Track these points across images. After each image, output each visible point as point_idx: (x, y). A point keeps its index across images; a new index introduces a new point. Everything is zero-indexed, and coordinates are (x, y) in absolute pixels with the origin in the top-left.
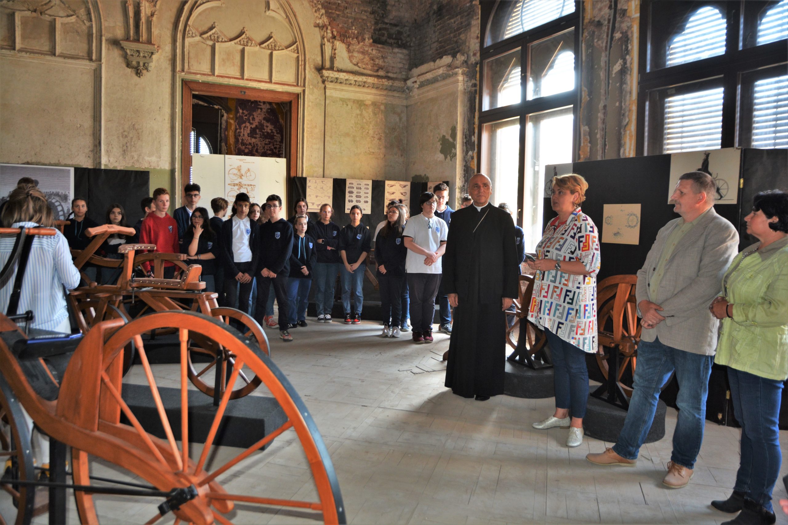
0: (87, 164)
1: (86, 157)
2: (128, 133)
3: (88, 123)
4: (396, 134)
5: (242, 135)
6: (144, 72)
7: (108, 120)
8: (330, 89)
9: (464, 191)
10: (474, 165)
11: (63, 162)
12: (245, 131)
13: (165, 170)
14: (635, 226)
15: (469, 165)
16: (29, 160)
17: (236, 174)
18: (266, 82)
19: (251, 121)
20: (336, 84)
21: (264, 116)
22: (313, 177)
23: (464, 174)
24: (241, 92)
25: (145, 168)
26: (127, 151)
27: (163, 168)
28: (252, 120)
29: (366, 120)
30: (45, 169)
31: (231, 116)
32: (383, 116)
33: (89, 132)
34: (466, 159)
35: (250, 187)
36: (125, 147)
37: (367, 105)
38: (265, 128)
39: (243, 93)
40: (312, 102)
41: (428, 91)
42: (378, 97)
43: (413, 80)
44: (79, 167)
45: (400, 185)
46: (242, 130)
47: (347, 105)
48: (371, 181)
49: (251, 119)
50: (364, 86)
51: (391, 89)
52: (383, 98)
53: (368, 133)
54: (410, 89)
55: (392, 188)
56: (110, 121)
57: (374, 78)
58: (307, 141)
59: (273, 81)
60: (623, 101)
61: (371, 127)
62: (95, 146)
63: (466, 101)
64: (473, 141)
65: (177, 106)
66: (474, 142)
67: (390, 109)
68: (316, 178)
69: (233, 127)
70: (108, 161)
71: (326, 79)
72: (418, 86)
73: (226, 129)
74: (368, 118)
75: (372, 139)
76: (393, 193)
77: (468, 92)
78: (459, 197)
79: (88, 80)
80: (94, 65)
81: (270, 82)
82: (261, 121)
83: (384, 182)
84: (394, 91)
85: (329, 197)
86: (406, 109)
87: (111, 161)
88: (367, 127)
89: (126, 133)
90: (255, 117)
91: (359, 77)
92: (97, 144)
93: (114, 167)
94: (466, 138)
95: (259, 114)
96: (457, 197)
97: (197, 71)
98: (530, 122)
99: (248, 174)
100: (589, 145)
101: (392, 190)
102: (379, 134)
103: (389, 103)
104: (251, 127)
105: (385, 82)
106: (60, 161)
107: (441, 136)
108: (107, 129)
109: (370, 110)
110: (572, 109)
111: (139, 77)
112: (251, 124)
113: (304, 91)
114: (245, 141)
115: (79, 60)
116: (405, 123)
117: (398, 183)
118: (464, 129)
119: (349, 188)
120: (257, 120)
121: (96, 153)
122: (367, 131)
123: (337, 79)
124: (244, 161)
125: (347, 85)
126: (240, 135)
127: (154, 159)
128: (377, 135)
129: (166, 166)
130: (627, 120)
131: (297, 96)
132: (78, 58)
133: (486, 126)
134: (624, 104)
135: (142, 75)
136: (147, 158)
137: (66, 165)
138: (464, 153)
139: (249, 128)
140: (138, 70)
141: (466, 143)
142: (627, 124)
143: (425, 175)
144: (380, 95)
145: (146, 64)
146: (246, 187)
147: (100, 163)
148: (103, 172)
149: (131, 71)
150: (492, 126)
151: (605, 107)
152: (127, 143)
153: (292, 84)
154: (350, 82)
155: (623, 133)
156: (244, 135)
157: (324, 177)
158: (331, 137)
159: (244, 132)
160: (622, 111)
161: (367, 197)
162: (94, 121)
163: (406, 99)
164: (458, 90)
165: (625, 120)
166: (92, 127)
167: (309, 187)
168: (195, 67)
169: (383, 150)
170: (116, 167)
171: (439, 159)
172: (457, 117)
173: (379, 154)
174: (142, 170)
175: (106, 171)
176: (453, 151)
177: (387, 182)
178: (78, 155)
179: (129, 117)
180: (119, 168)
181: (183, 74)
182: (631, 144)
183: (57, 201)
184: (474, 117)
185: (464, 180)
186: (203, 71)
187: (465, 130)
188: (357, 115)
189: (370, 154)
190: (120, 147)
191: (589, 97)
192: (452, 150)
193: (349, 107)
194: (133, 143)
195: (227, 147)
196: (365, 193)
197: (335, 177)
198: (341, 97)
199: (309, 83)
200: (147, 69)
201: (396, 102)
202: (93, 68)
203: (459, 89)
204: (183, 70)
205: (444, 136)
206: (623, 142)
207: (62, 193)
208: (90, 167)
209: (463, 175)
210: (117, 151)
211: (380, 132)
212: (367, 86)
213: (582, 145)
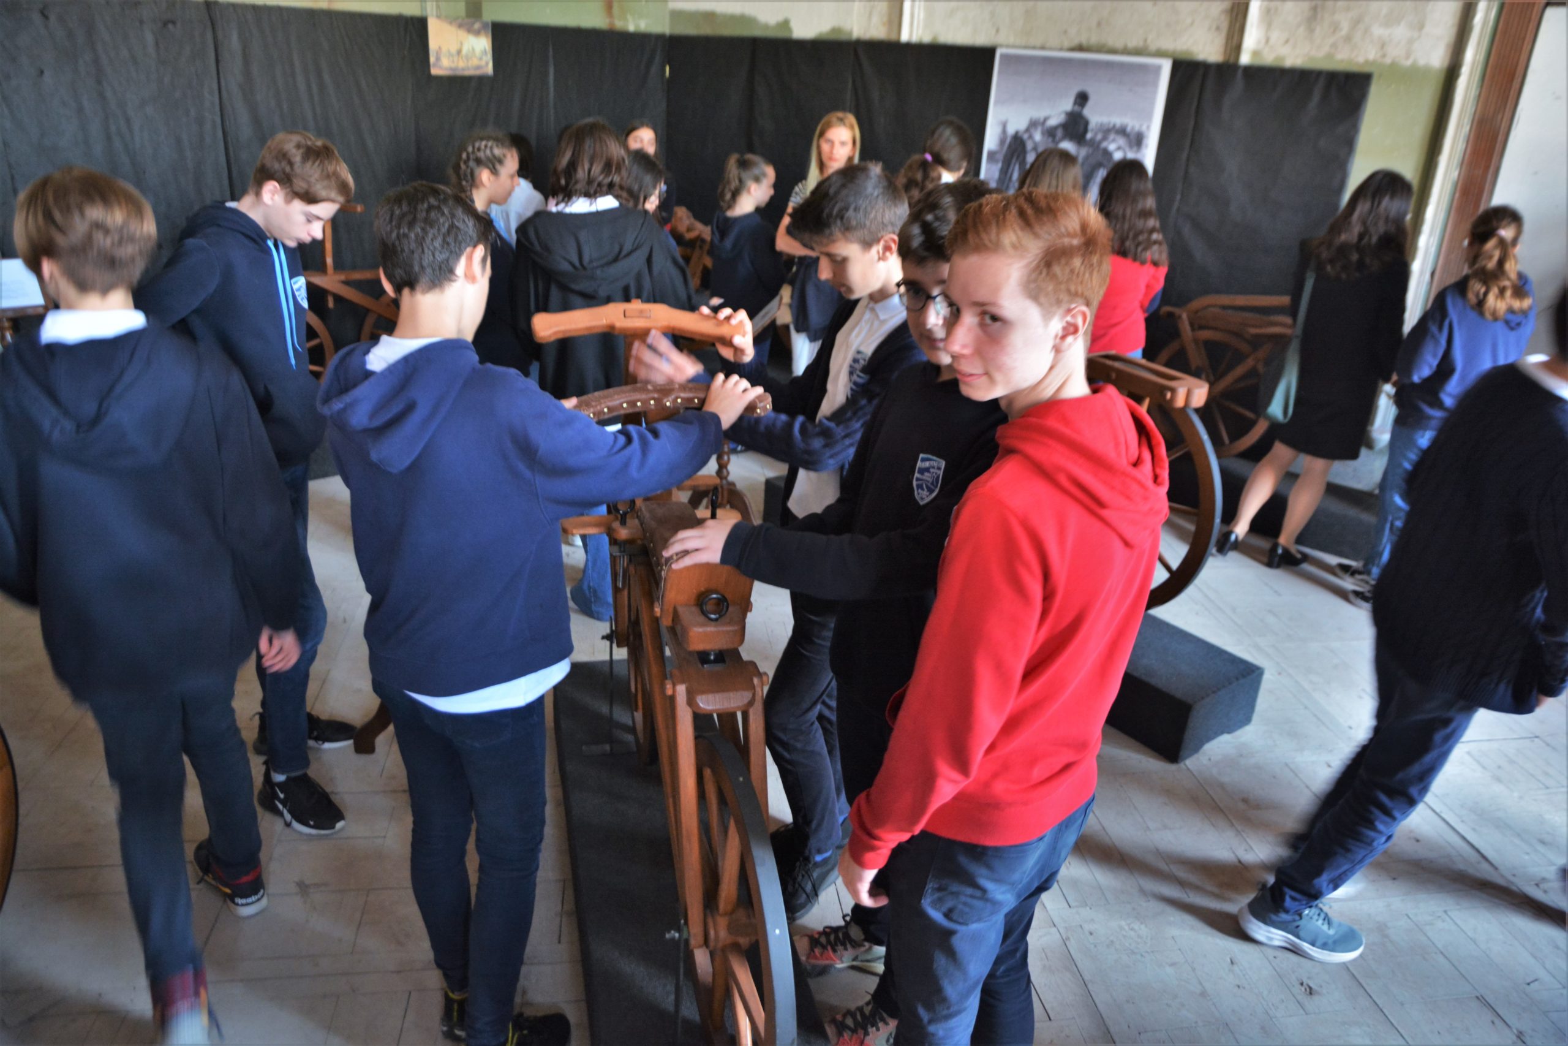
0: (1210, 50)
1: (1210, 29)
11: (1153, 47)
13: (1426, 71)
16: (1083, 39)
25: (1367, 62)
27: (1422, 62)
30: (1109, 65)
44: (1189, 58)
70: (1263, 41)
87: (1273, 40)
93: (1277, 59)
106: (1149, 41)
121: (1237, 17)
127: (1400, 32)
129: (1436, 58)
136: (1378, 31)
137: (1159, 54)
147: (1238, 48)
148: (1240, 73)
170: (1283, 58)
174: (1353, 69)
175: (1248, 68)
178: (1192, 23)
180: (1288, 63)
183: (1119, 148)
207: (1133, 128)
208: (1214, 58)
210: (1293, 11)
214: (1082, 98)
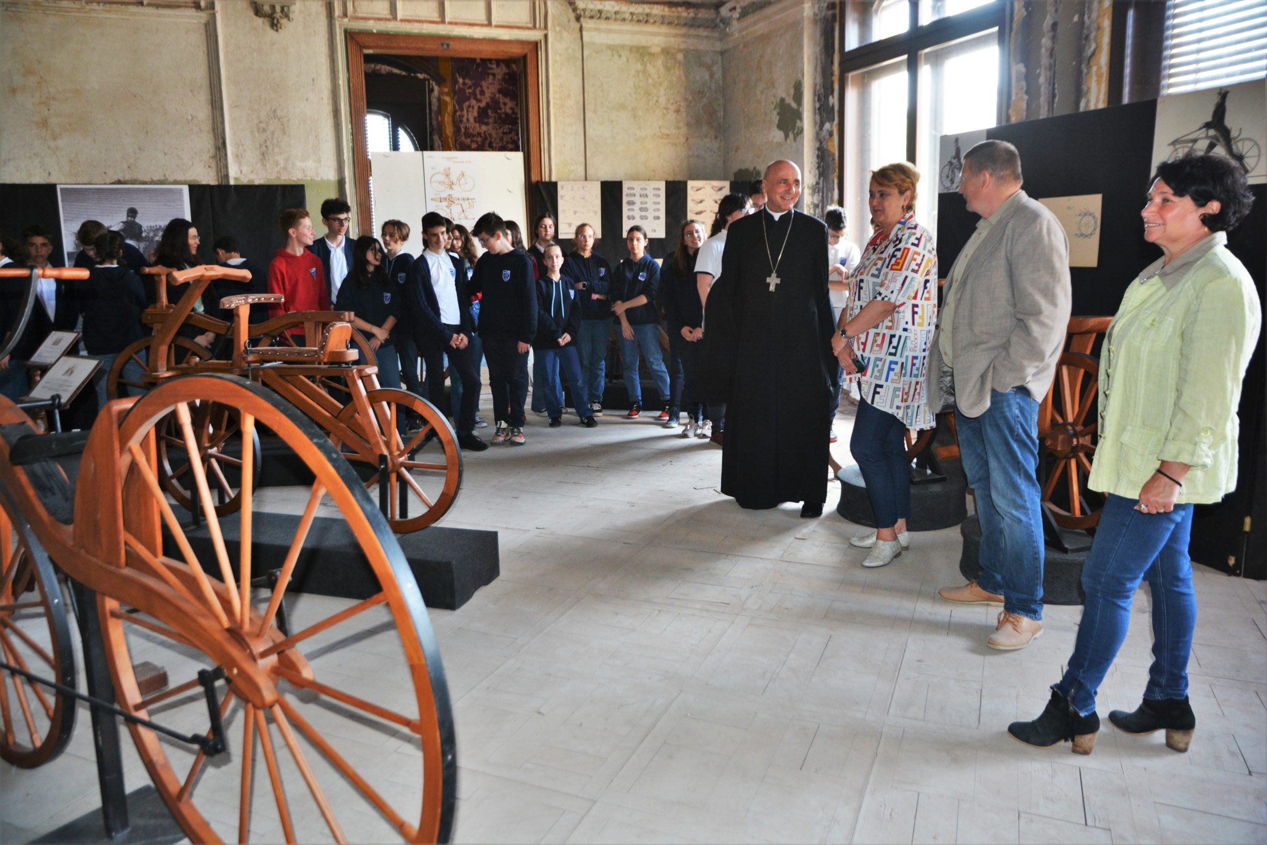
0: (208, 178)
1: (205, 167)
2: (267, 125)
3: (203, 112)
4: (705, 100)
5: (465, 120)
6: (284, 21)
7: (235, 106)
8: (590, 30)
9: (818, 192)
10: (834, 146)
11: (171, 179)
12: (470, 114)
13: (329, 181)
14: (1091, 234)
15: (825, 147)
16: (120, 177)
17: (443, 182)
18: (482, 25)
19: (479, 97)
20: (599, 21)
21: (498, 87)
22: (568, 180)
23: (818, 163)
24: (442, 45)
25: (298, 179)
26: (268, 154)
27: (325, 178)
28: (480, 94)
29: (653, 80)
30: (145, 190)
31: (446, 90)
32: (681, 72)
33: (207, 126)
34: (821, 137)
35: (467, 202)
36: (264, 147)
37: (653, 55)
38: (502, 106)
39: (445, 46)
40: (561, 55)
41: (755, 23)
42: (672, 40)
43: (729, 5)
44: (196, 183)
45: (713, 187)
46: (465, 112)
47: (620, 56)
48: (664, 183)
49: (478, 93)
50: (647, 22)
51: (692, 24)
52: (679, 40)
53: (657, 101)
54: (726, 22)
55: (699, 192)
56: (237, 106)
57: (662, 7)
58: (556, 121)
59: (494, 23)
60: (1087, 12)
61: (662, 91)
62: (218, 149)
63: (818, 35)
64: (831, 105)
65: (341, 76)
66: (833, 106)
67: (693, 59)
68: (573, 183)
69: (450, 109)
70: (239, 172)
71: (582, 13)
72: (738, 16)
73: (440, 112)
74: (656, 77)
75: (665, 111)
76: (701, 202)
77: (821, 19)
78: (809, 203)
79: (198, 40)
80: (203, 16)
81: (489, 24)
82: (495, 95)
83: (685, 184)
84: (699, 26)
85: (596, 213)
86: (720, 57)
87: (244, 172)
88: (655, 91)
89: (263, 125)
90: (485, 88)
91: (637, 6)
92: (220, 147)
93: (249, 181)
94: (819, 100)
95: (491, 84)
96: (805, 202)
97: (367, 13)
98: (926, 63)
99: (463, 181)
100: (1026, 97)
101: (699, 196)
102: (676, 102)
103: (692, 48)
104: (479, 107)
105: (683, 13)
106: (167, 176)
107: (779, 100)
108: (233, 120)
109: (659, 62)
110: (997, 35)
111: (277, 30)
112: (479, 101)
113: (546, 36)
114: (471, 130)
115: (180, 9)
116: (721, 82)
117: (710, 184)
118: (815, 85)
119: (627, 195)
120: (488, 94)
121: (220, 160)
122: (655, 99)
123: (600, 12)
124: (455, 160)
125: (619, 22)
126: (461, 121)
127: (310, 164)
128: (672, 104)
129: (331, 175)
130: (1093, 46)
131: (535, 46)
132: (178, 7)
133: (852, 77)
134: (1089, 18)
135: (281, 28)
136: (299, 164)
137: (176, 182)
138: (817, 126)
139: (476, 108)
140: (273, 19)
141: (819, 109)
142: (1093, 54)
143: (755, 168)
144: (676, 36)
145: (285, 9)
146: (461, 202)
147: (227, 176)
148: (232, 191)
149: (263, 23)
150: (863, 76)
151: (1054, 25)
152: (266, 141)
153: (526, 25)
154: (623, 16)
155: (1085, 71)
156: (468, 120)
157: (586, 179)
158: (595, 112)
159: (468, 115)
160: (1085, 31)
161: (658, 210)
162: (213, 109)
163: (721, 40)
164: (803, 18)
165: (1090, 48)
166: (211, 118)
167: (562, 197)
168: (364, 9)
169: (684, 130)
170: (253, 181)
171: (775, 140)
172: (803, 64)
173: (678, 138)
174: (293, 183)
175: (236, 187)
176: (798, 123)
177: (690, 184)
178: (193, 164)
179: (266, 99)
180: (257, 183)
181: (346, 20)
182: (1099, 91)
184: (832, 63)
185: (817, 172)
186: (378, 14)
187: (818, 87)
188: (638, 72)
189: (662, 138)
190: (256, 149)
191: (1027, 9)
192: (796, 122)
193: (624, 59)
194: (275, 141)
195: (442, 141)
196: (655, 203)
197: (604, 179)
198: (609, 42)
199: (553, 21)
200: (287, 16)
201: (703, 45)
202: (203, 21)
203: (805, 14)
204: (345, 15)
205: (782, 100)
206: (1084, 88)
208: (213, 182)
209: (817, 165)
210: (251, 155)
211: (678, 99)
212: (652, 21)
213: (1014, 98)
214: (132, 212)
